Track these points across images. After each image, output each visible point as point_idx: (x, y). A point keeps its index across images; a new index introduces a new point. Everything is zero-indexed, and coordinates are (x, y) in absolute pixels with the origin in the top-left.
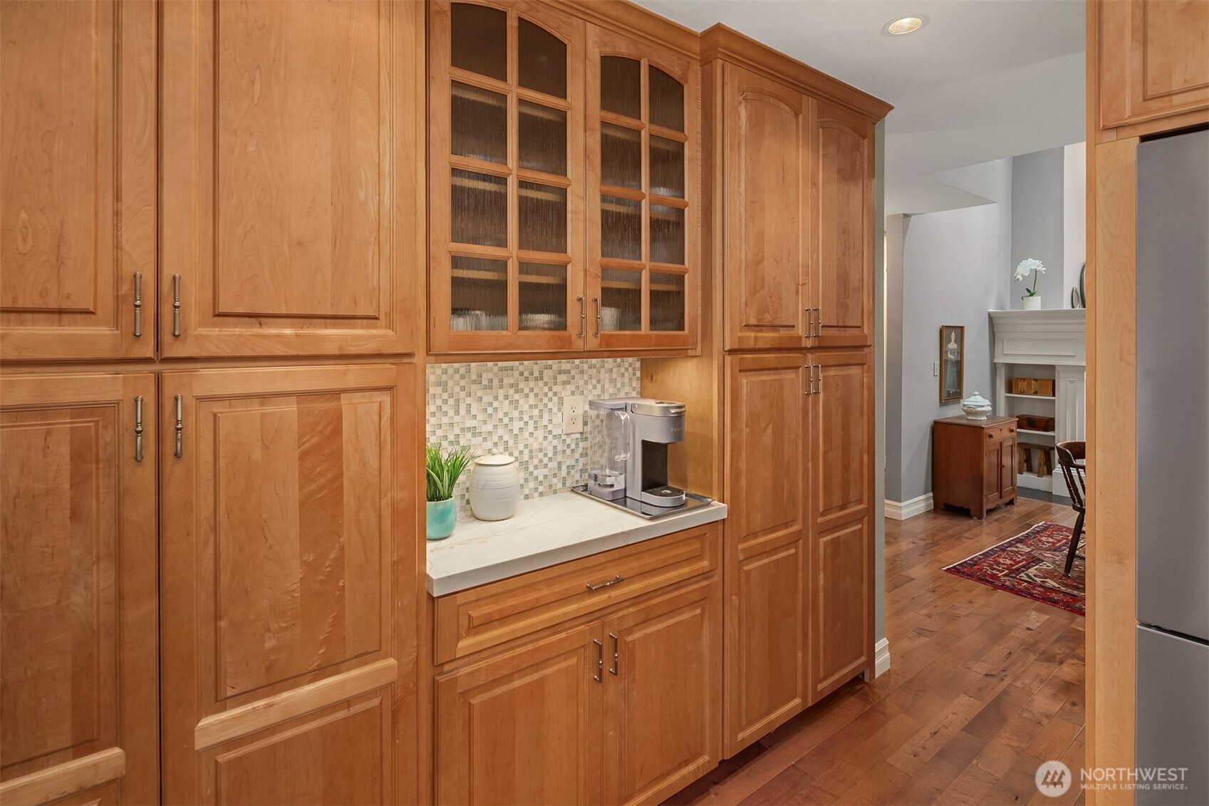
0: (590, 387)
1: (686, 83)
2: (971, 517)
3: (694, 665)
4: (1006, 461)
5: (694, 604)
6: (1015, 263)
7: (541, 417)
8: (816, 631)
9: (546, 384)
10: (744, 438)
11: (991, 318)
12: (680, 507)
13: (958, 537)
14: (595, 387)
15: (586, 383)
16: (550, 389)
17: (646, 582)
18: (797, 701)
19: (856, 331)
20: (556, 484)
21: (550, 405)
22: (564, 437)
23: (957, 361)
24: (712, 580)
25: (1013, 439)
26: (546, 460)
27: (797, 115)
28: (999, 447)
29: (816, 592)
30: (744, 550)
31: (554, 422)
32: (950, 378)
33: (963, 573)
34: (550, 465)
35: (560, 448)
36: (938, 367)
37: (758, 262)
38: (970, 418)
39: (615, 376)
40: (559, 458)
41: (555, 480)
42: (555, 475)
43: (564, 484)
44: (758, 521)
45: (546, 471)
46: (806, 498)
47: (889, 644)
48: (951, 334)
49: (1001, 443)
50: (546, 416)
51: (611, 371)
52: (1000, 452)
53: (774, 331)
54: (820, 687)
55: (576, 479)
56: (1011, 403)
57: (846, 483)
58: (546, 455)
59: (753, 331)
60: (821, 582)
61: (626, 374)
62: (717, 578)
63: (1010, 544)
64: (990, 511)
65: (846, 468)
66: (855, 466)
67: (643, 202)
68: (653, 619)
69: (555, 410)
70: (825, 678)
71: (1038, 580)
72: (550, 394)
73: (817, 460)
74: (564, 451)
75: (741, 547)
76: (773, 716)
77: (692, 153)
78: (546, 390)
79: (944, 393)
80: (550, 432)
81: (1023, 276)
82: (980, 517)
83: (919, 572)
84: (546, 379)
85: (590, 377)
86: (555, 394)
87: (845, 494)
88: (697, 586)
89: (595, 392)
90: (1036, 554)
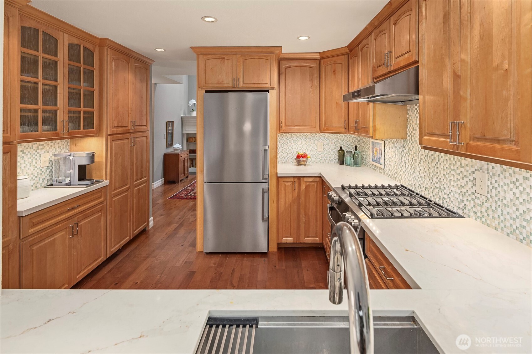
0: (51, 150)
1: (95, 52)
2: (176, 183)
3: (99, 230)
4: (186, 164)
5: (98, 212)
6: (189, 101)
7: (32, 162)
8: (133, 216)
9: (34, 150)
10: (113, 160)
11: (182, 118)
12: (93, 184)
13: (172, 190)
14: (53, 150)
15: (50, 148)
16: (36, 151)
17: (85, 206)
18: (128, 238)
19: (145, 127)
20: (38, 186)
21: (36, 157)
22: (41, 169)
23: (171, 133)
24: (104, 204)
25: (188, 157)
26: (34, 178)
27: (128, 64)
28: (184, 160)
29: (133, 204)
30: (113, 194)
31: (37, 163)
32: (169, 139)
33: (173, 198)
34: (36, 179)
35: (40, 172)
36: (166, 135)
37: (118, 108)
38: (175, 151)
39: (60, 145)
40: (39, 176)
41: (38, 185)
42: (38, 183)
43: (41, 185)
44: (117, 185)
45: (34, 181)
46: (131, 177)
47: (153, 219)
48: (170, 124)
49: (184, 158)
50: (34, 161)
51: (59, 143)
52: (184, 161)
53: (122, 128)
54: (134, 233)
55: (46, 183)
56: (188, 145)
57: (142, 172)
58: (34, 176)
59: (117, 128)
60: (135, 201)
61: (65, 144)
62: (105, 203)
63: (186, 188)
64: (181, 180)
65: (142, 167)
66: (144, 166)
67: (81, 89)
68: (87, 217)
69: (38, 159)
70: (136, 230)
71: (193, 195)
72: (36, 153)
73: (134, 166)
74: (41, 174)
75: (112, 193)
76: (121, 243)
77: (96, 73)
78: (34, 152)
79: (167, 144)
80: (36, 167)
81: (191, 105)
82: (178, 183)
83: (160, 201)
84: (34, 148)
85: (51, 146)
86: (38, 153)
87: (142, 175)
88: (100, 206)
89: (53, 151)
90: (193, 189)
